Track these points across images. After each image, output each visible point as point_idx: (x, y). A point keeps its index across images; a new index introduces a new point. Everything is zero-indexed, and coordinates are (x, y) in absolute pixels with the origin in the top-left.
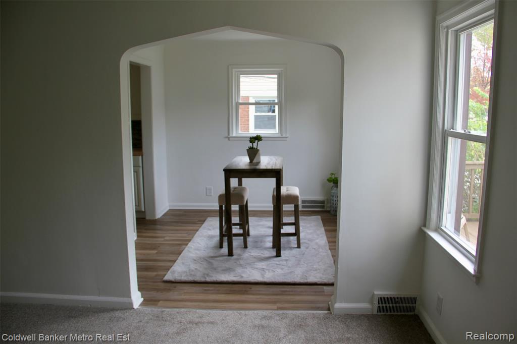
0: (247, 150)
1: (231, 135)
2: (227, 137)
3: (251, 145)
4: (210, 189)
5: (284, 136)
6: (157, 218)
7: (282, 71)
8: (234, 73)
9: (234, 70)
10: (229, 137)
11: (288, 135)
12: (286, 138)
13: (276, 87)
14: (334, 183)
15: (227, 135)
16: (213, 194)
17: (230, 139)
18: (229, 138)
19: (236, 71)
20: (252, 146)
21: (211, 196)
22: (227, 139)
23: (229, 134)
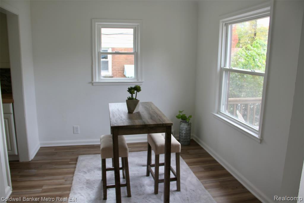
0: (126, 100)
1: (94, 81)
2: (91, 83)
3: (130, 95)
4: (77, 128)
5: (140, 81)
6: (30, 159)
7: (138, 25)
8: (96, 25)
9: (96, 23)
10: (92, 82)
11: (143, 81)
12: (142, 82)
13: (132, 39)
14: (182, 119)
15: (90, 81)
16: (79, 132)
17: (94, 84)
18: (92, 84)
19: (97, 24)
20: (130, 97)
21: (78, 133)
22: (91, 84)
23: (92, 80)
